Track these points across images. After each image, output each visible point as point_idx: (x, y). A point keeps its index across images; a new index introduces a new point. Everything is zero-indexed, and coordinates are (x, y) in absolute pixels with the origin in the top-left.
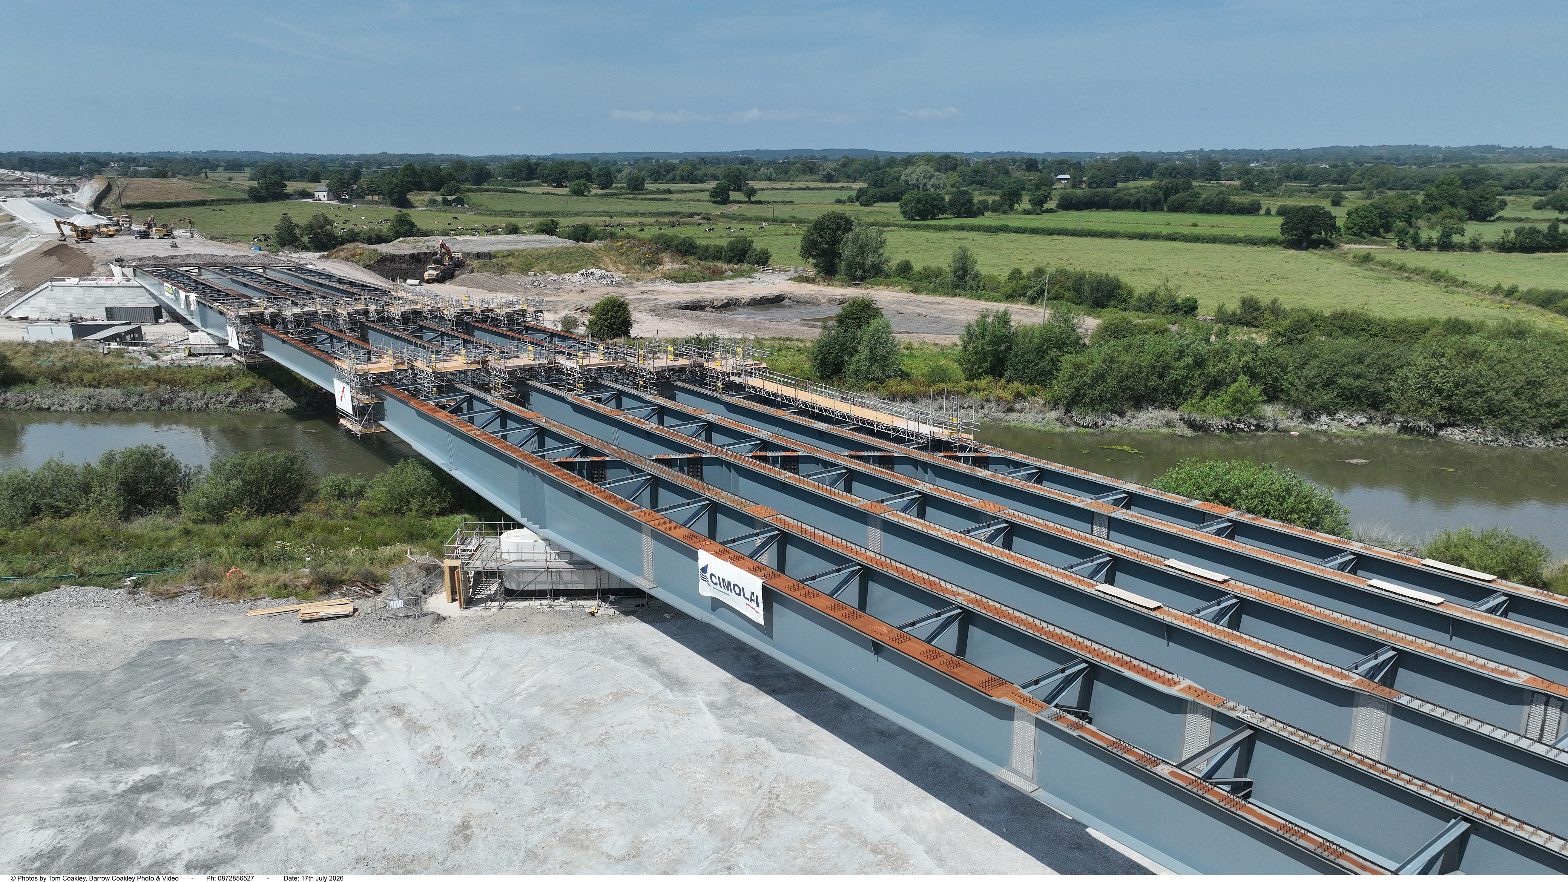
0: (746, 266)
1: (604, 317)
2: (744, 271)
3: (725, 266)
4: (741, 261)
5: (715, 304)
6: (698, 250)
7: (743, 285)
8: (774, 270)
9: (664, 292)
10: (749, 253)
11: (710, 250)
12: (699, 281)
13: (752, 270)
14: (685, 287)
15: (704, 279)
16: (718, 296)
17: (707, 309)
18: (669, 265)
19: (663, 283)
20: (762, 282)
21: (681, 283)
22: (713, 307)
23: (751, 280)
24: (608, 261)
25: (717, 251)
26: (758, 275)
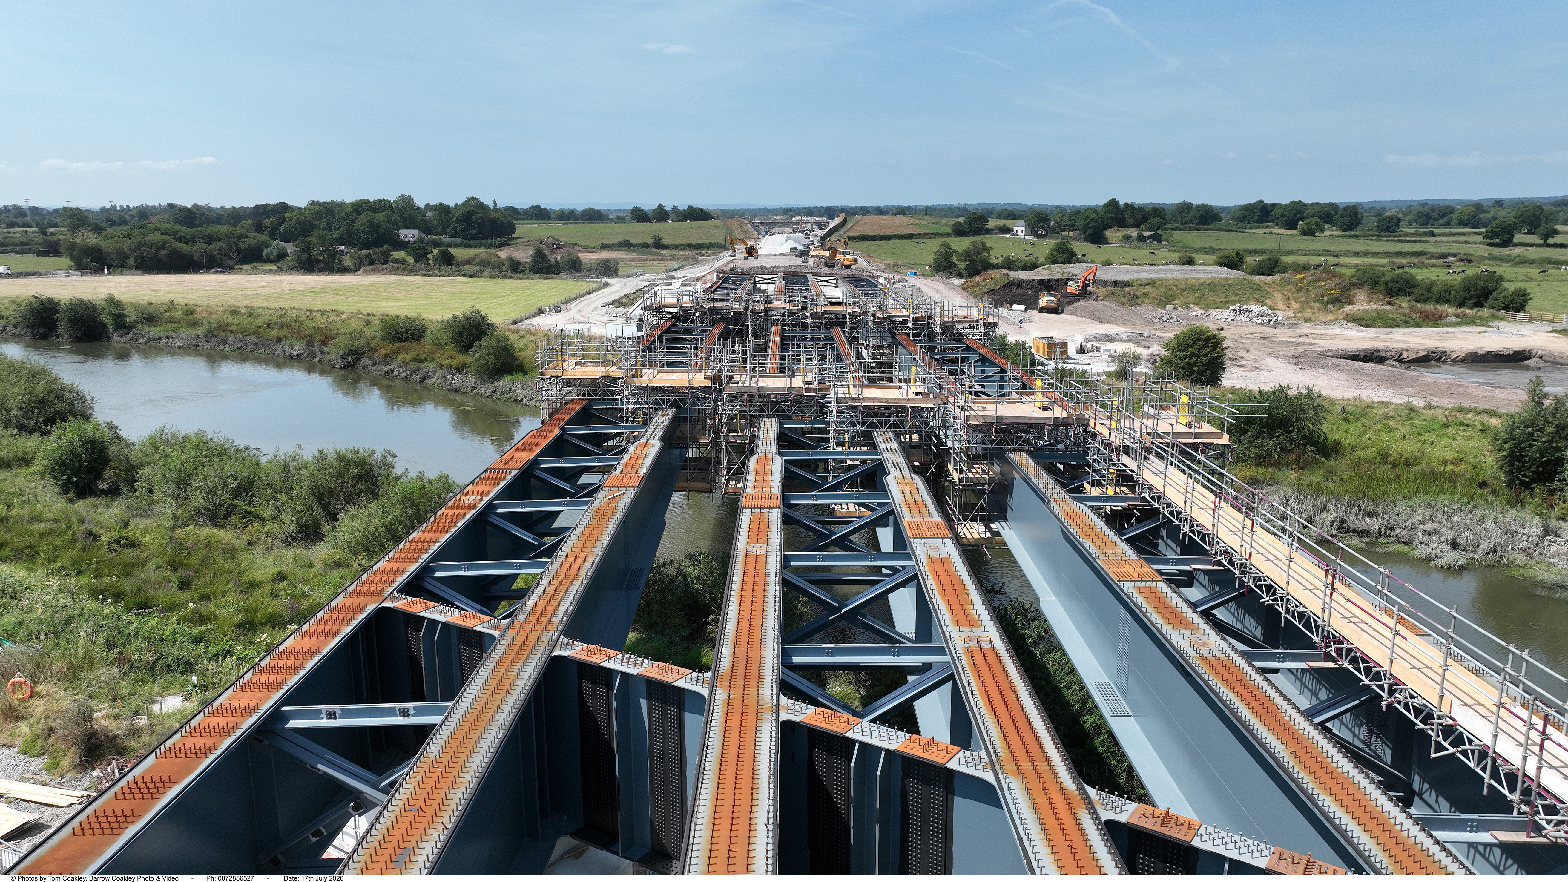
0: (1485, 312)
1: (1180, 354)
2: (1480, 318)
3: (1451, 310)
4: (1479, 304)
5: (1405, 355)
6: (1416, 290)
7: (1467, 336)
8: (1531, 319)
9: (1335, 337)
10: (1495, 294)
11: (1435, 289)
12: (1398, 326)
13: (1494, 317)
14: (1371, 332)
15: (1406, 324)
16: (1412, 346)
17: (1388, 362)
18: (1362, 304)
19: (1341, 326)
20: (1501, 332)
21: (1368, 326)
22: (1400, 361)
23: (1484, 329)
24: (1278, 296)
25: (1445, 291)
26: (1501, 324)
